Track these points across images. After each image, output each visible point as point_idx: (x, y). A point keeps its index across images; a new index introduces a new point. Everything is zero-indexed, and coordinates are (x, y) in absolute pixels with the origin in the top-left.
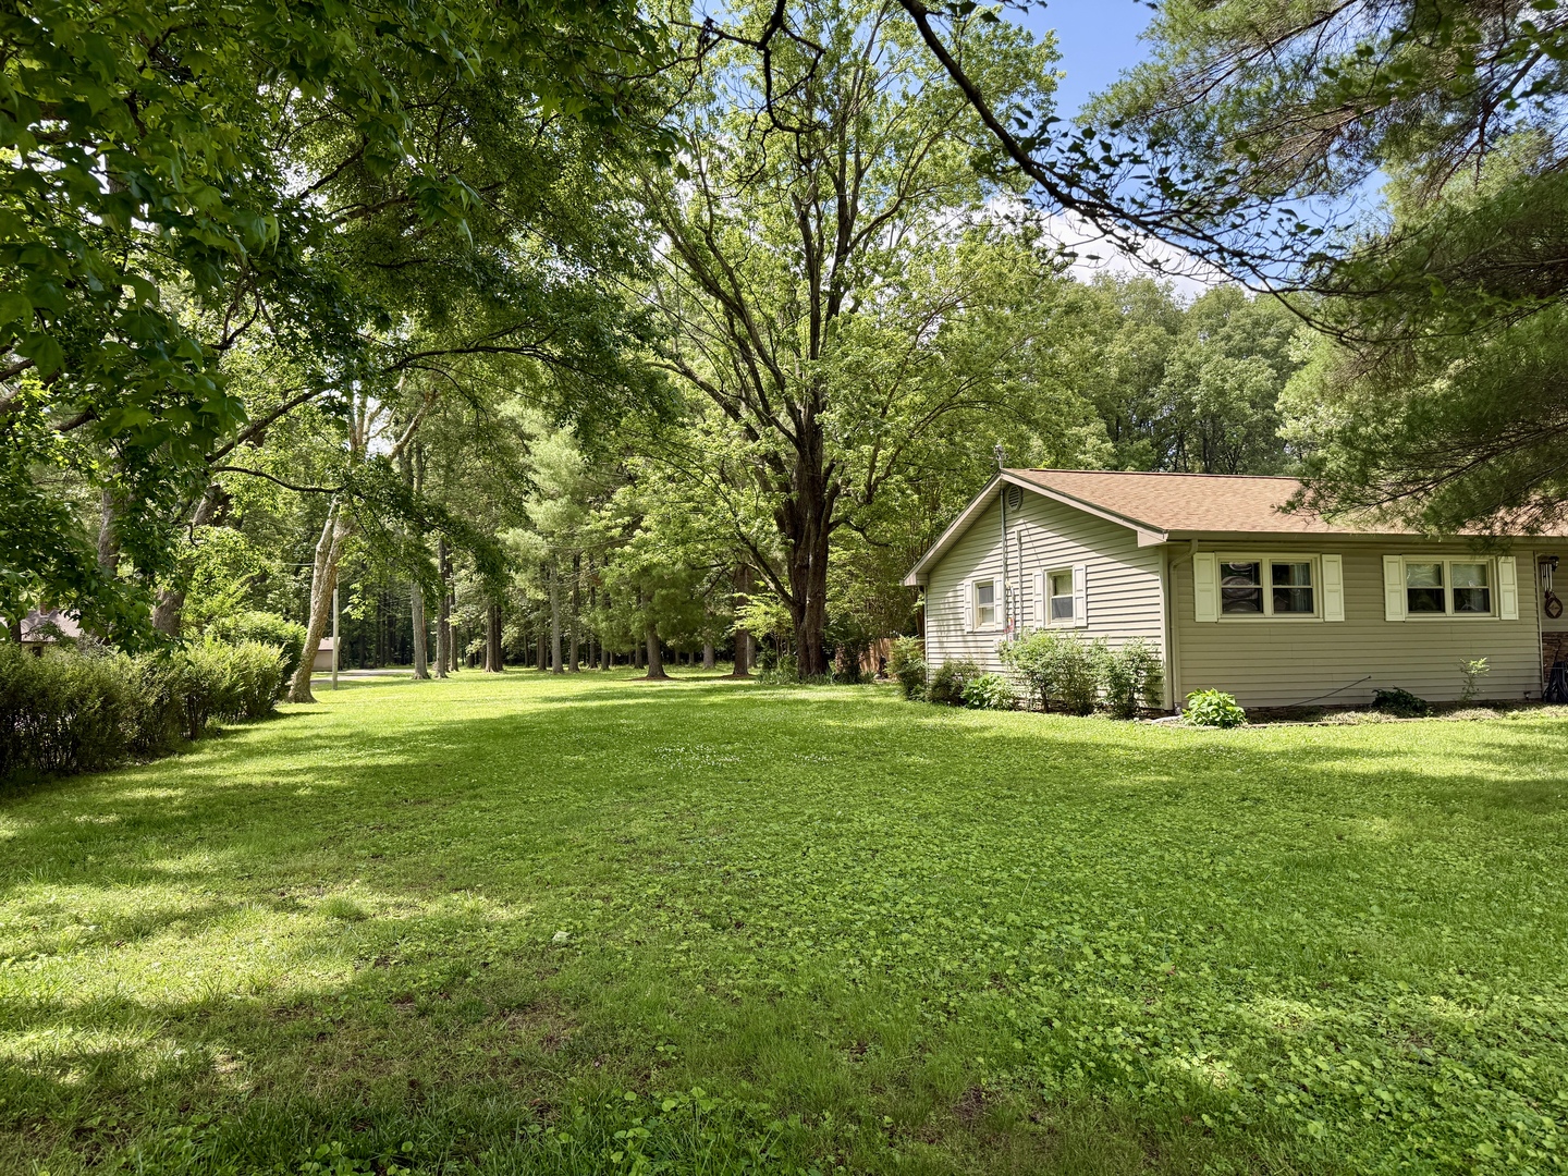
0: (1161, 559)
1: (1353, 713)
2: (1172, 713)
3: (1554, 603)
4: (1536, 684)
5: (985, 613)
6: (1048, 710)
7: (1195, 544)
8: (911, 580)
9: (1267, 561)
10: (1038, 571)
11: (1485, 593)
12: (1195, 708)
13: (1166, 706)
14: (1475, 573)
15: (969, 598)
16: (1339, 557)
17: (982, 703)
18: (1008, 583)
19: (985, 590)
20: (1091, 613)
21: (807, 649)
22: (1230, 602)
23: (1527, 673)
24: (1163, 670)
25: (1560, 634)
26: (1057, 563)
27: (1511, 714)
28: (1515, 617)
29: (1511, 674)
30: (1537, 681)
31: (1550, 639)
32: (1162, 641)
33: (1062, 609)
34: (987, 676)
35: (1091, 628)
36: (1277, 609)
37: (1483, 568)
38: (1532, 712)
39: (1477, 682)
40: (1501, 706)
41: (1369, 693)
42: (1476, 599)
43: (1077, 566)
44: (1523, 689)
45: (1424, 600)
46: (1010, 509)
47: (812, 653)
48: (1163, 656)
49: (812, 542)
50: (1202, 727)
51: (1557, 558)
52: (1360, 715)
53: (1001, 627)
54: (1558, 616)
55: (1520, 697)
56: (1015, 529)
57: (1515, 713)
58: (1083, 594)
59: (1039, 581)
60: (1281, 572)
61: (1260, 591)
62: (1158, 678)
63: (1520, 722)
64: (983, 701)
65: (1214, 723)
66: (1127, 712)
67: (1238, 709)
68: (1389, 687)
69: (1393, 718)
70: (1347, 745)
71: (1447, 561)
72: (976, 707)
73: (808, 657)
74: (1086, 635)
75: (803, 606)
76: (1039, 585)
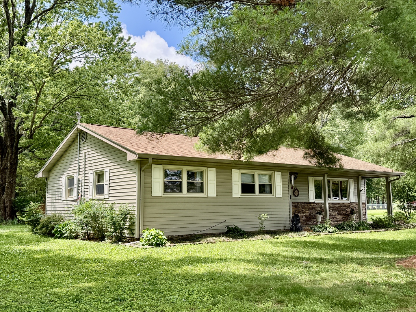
0: (137, 167)
1: (214, 238)
2: (138, 239)
3: (296, 191)
4: (288, 224)
5: (70, 191)
6: (89, 239)
7: (150, 160)
8: (40, 175)
9: (185, 170)
10: (91, 172)
11: (270, 186)
12: (145, 237)
13: (136, 236)
14: (267, 178)
15: (64, 184)
16: (215, 169)
17: (61, 236)
18: (80, 177)
19: (71, 180)
20: (111, 192)
21: (5, 208)
22: (167, 188)
23: (284, 219)
24: (136, 220)
25: (298, 203)
26: (99, 168)
27: (276, 237)
28: (281, 196)
29: (279, 219)
30: (288, 222)
31: (295, 205)
32: (136, 205)
33: (100, 190)
34: (66, 222)
35: (110, 199)
36: (188, 191)
37: (270, 176)
38: (284, 236)
39: (265, 222)
40: (272, 233)
41: (224, 228)
42: (267, 189)
43: (107, 169)
44: (283, 225)
45: (247, 188)
46: (82, 142)
47: (8, 210)
48: (136, 213)
49: (9, 157)
50: (146, 247)
51: (297, 173)
52: (217, 238)
53: (76, 198)
54: (298, 196)
55: (282, 228)
56: (83, 152)
57: (277, 236)
58: (108, 183)
59: (92, 176)
60: (191, 175)
61: (181, 183)
62: (134, 223)
63: (278, 240)
64: (62, 235)
65: (151, 244)
66: (120, 239)
67: (164, 237)
68: (232, 225)
69: (230, 239)
70: (203, 255)
71: (256, 173)
72: (59, 238)
73: (5, 211)
74: (108, 202)
75: (4, 187)
76: (92, 178)
